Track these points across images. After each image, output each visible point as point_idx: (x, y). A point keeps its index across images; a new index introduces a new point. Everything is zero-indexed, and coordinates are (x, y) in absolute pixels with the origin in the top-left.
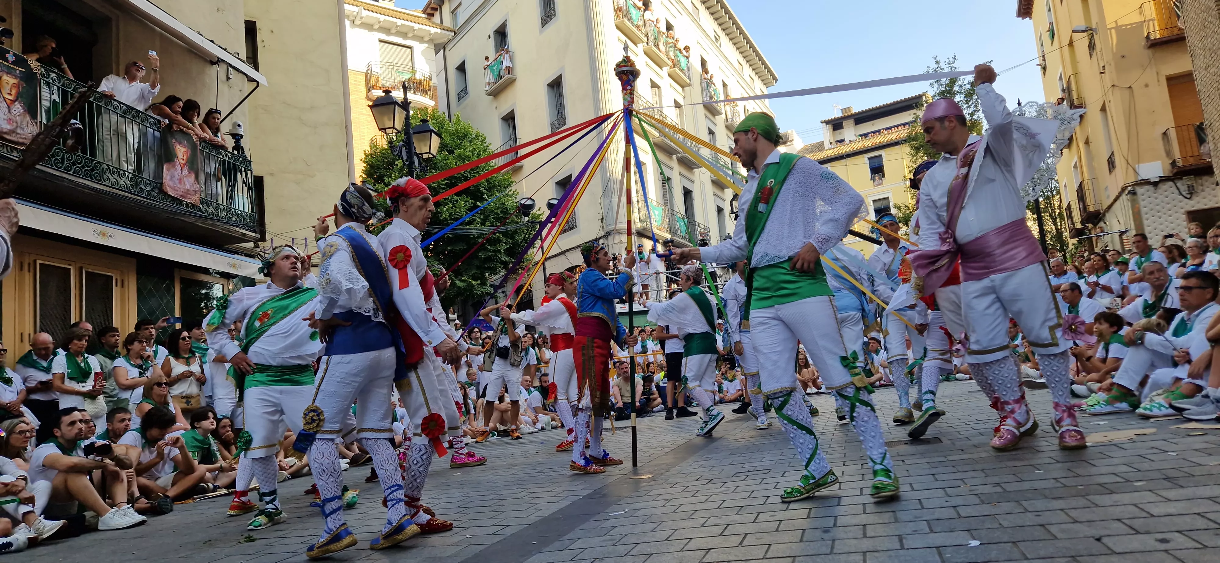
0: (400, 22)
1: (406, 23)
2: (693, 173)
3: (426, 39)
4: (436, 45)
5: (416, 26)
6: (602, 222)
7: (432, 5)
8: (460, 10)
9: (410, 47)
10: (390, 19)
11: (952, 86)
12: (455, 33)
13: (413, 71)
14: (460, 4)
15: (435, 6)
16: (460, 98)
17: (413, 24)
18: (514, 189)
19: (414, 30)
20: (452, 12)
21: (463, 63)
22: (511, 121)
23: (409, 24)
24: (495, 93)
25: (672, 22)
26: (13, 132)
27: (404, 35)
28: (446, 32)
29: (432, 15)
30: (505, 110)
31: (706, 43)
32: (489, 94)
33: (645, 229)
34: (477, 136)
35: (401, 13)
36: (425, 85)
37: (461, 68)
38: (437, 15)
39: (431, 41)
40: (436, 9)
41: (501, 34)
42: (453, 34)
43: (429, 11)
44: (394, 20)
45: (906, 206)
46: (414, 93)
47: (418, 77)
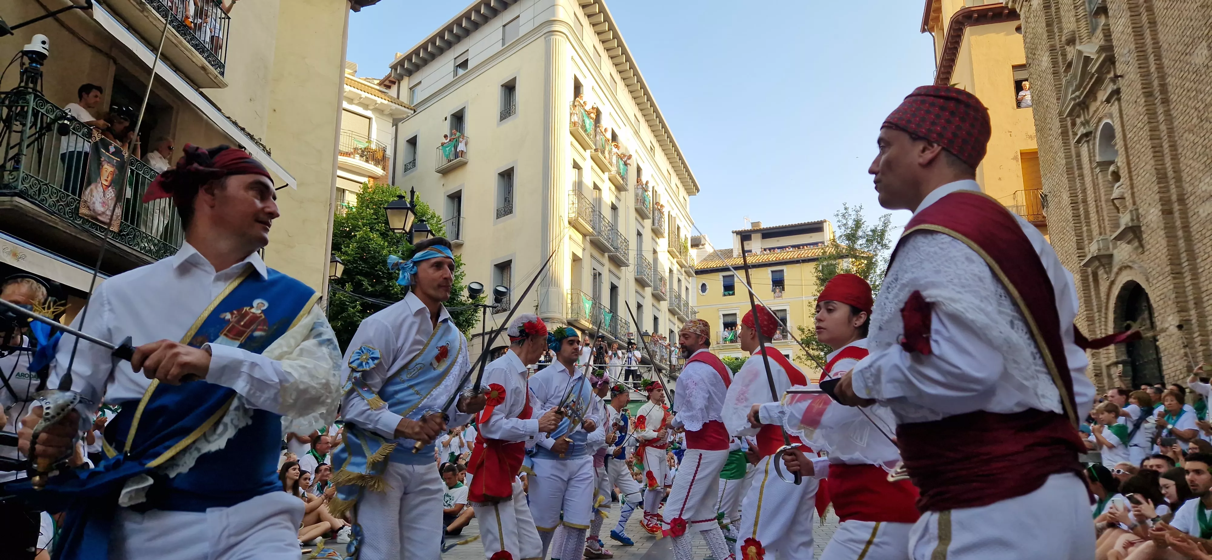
0: (364, 95)
1: (369, 96)
2: (620, 271)
3: (386, 112)
4: (394, 120)
5: (379, 101)
6: (537, 309)
7: (391, 79)
8: (418, 89)
9: (369, 119)
10: (355, 90)
11: (856, 231)
12: (415, 112)
13: (369, 141)
14: (420, 82)
15: (394, 80)
16: (406, 169)
17: (376, 98)
18: (461, 271)
19: (376, 104)
20: (411, 89)
21: (415, 138)
22: (456, 200)
23: (373, 97)
24: (445, 172)
25: (617, 132)
26: (103, 213)
27: (366, 107)
28: (406, 110)
29: (389, 87)
30: (452, 188)
31: (642, 152)
32: (438, 172)
33: (576, 321)
34: (433, 217)
35: (365, 85)
36: (379, 156)
37: (413, 142)
38: (395, 88)
39: (391, 115)
40: (394, 83)
41: (458, 118)
42: (413, 112)
43: (387, 83)
44: (359, 92)
45: (809, 330)
46: (367, 161)
47: (373, 147)
